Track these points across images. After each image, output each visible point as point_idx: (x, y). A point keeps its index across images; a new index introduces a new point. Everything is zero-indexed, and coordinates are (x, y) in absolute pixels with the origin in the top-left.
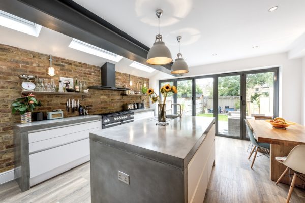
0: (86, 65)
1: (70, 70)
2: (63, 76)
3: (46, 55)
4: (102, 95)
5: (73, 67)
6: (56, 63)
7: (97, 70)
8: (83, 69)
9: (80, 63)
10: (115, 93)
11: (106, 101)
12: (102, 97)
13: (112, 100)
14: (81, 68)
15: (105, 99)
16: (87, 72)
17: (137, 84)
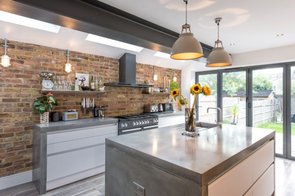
0: (103, 57)
1: (86, 65)
2: (79, 73)
3: (63, 50)
4: (119, 93)
5: (89, 61)
6: (72, 58)
7: (115, 63)
8: (99, 62)
9: (96, 56)
10: (135, 91)
11: (124, 100)
12: (119, 96)
13: (131, 99)
14: (97, 62)
15: (122, 98)
16: (103, 66)
17: (163, 78)
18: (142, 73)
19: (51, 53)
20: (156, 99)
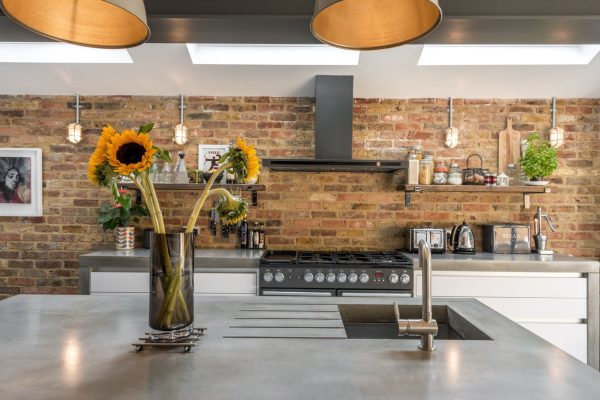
0: (267, 99)
1: (223, 124)
2: (207, 143)
3: (174, 98)
4: (315, 189)
5: (231, 112)
6: (193, 112)
7: (299, 110)
8: (257, 113)
9: (249, 100)
11: (331, 209)
12: (315, 197)
13: (355, 207)
14: (250, 113)
15: (324, 202)
16: (269, 120)
17: (497, 136)
18: (399, 127)
19: (151, 106)
20: (459, 209)
